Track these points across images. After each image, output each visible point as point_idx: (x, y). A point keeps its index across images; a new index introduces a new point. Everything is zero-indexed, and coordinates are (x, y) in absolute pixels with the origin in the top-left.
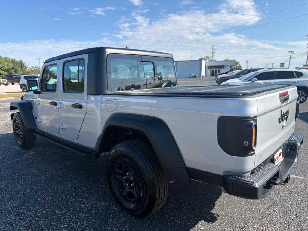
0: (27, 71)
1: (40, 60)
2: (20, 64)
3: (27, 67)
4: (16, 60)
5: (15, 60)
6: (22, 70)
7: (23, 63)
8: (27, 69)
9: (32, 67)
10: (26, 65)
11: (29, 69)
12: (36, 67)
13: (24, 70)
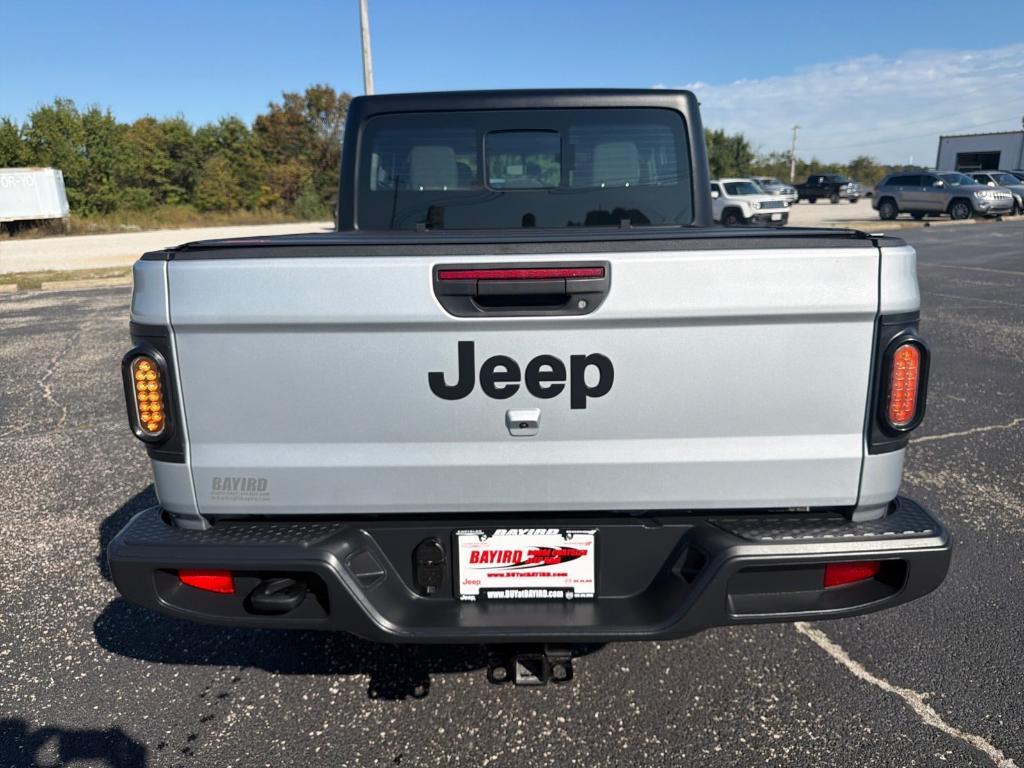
0: (751, 168)
1: (797, 130)
2: (736, 146)
3: (752, 157)
4: (726, 135)
5: (722, 134)
6: (738, 165)
7: (745, 141)
8: (753, 162)
9: (772, 155)
10: (752, 150)
11: (757, 163)
12: (783, 156)
13: (741, 166)
